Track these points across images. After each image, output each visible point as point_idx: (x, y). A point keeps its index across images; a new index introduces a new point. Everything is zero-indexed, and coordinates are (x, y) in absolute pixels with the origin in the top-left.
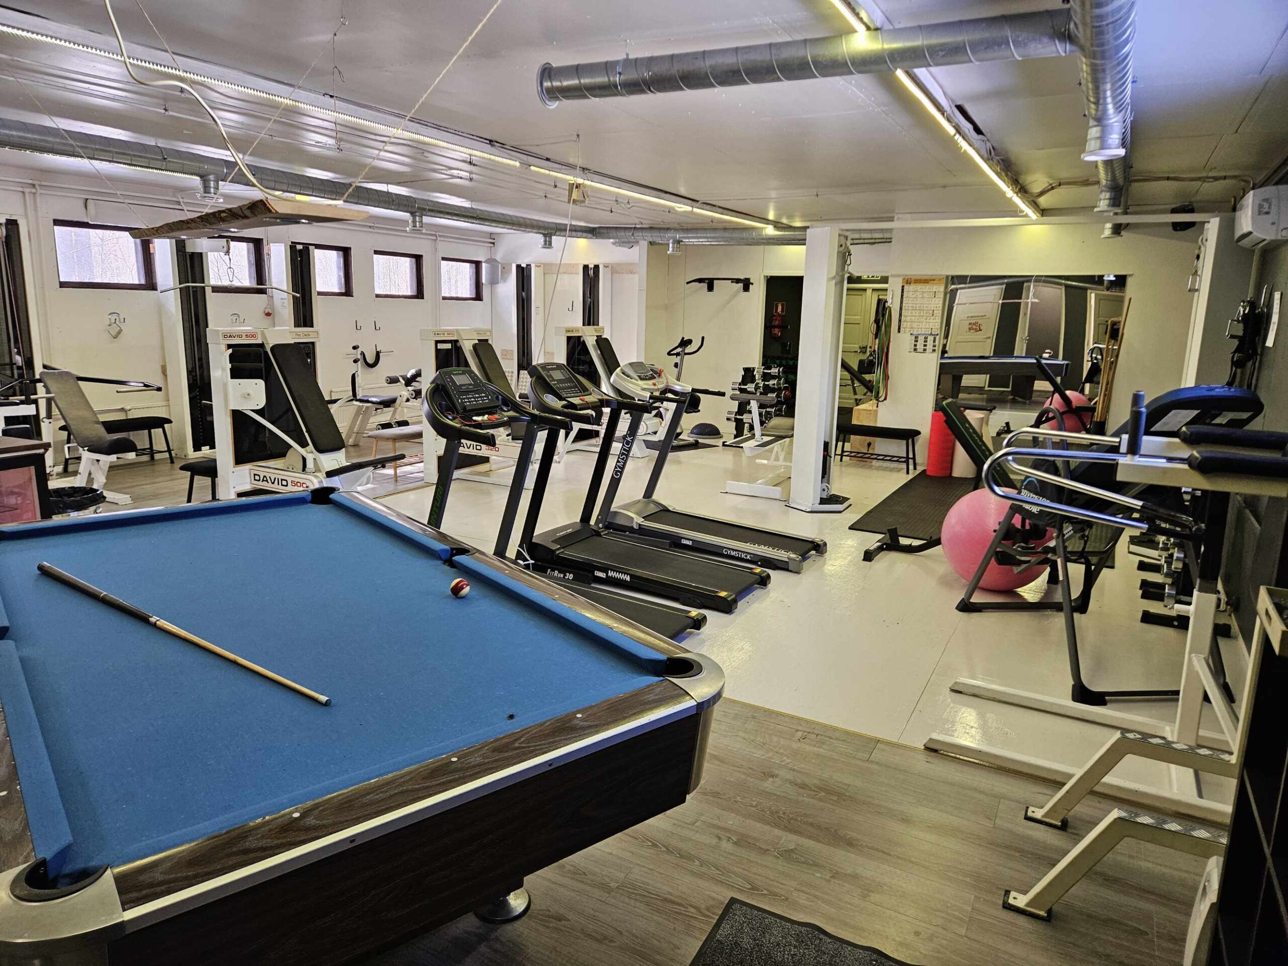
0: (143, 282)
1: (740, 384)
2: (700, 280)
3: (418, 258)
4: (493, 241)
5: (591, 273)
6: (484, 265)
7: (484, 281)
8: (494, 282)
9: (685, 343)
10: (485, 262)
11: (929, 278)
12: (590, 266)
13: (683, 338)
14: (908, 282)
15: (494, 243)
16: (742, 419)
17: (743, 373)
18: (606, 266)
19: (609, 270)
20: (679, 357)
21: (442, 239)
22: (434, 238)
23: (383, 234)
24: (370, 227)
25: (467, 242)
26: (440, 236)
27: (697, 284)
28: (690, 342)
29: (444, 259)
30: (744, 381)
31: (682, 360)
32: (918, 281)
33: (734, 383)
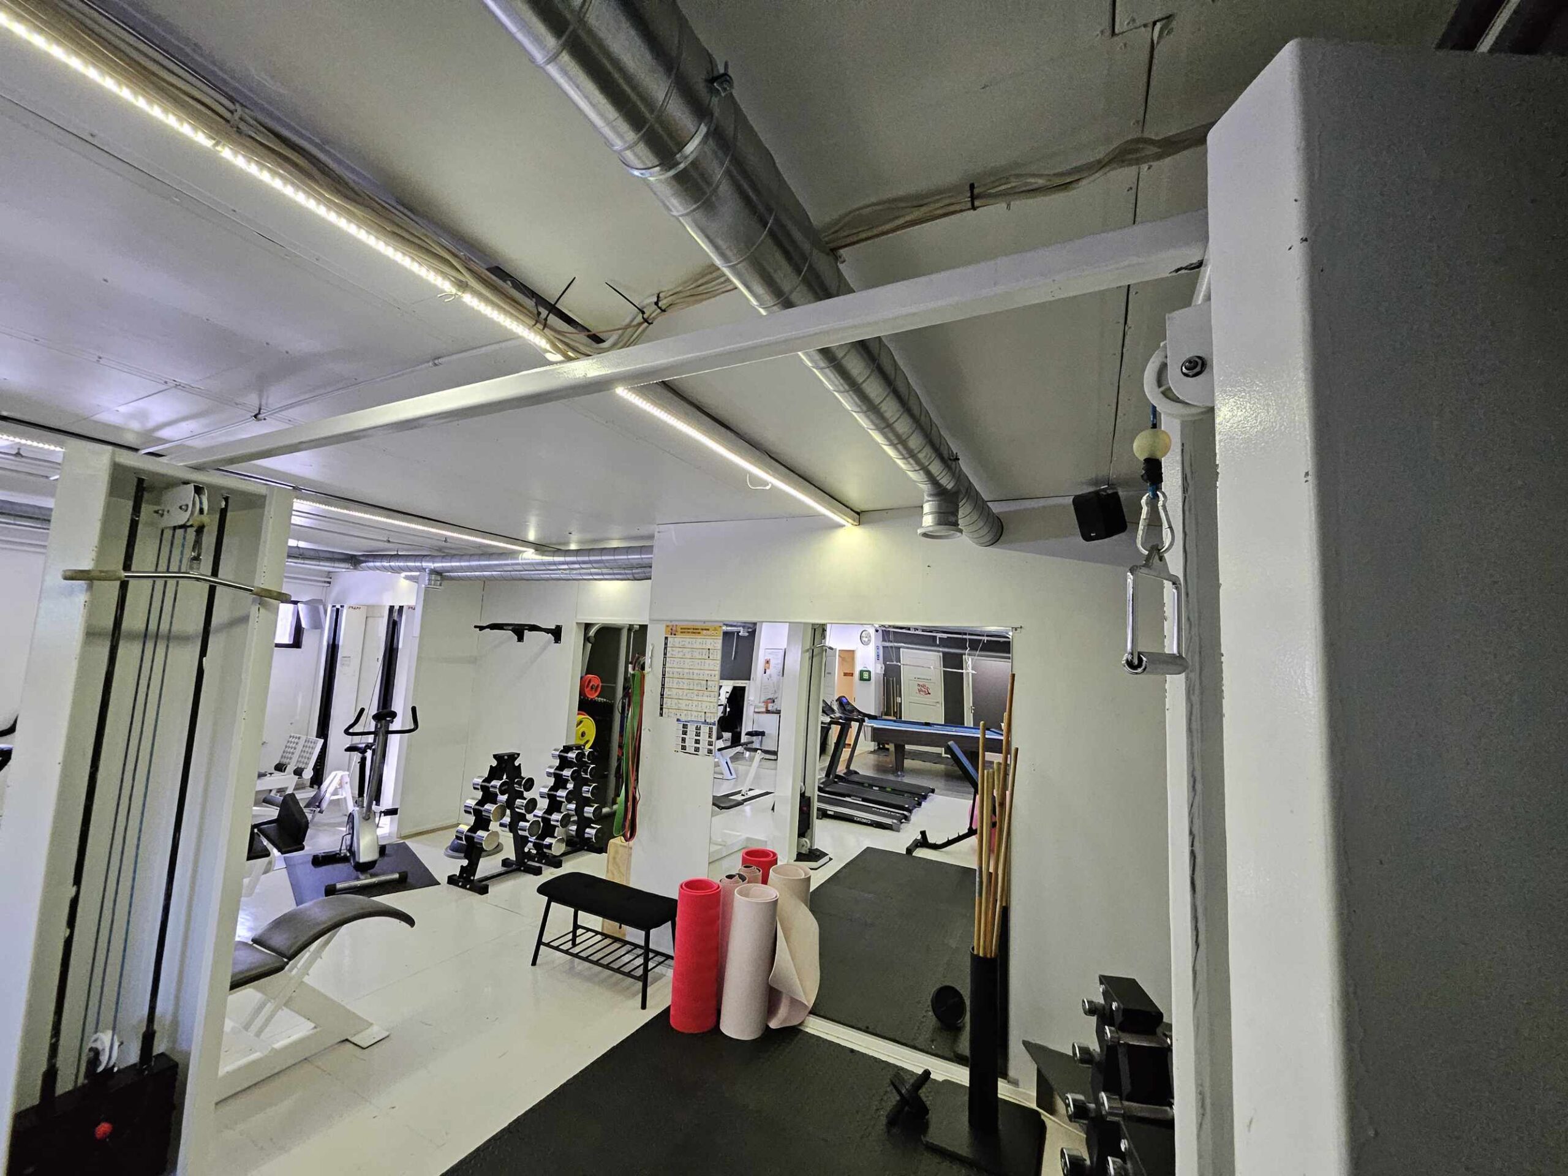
2: (505, 627)
5: (395, 615)
6: (300, 605)
7: (304, 625)
8: (315, 626)
9: (381, 717)
10: (303, 603)
11: (699, 625)
12: (396, 608)
14: (673, 633)
18: (410, 608)
27: (503, 631)
28: (392, 714)
32: (685, 631)
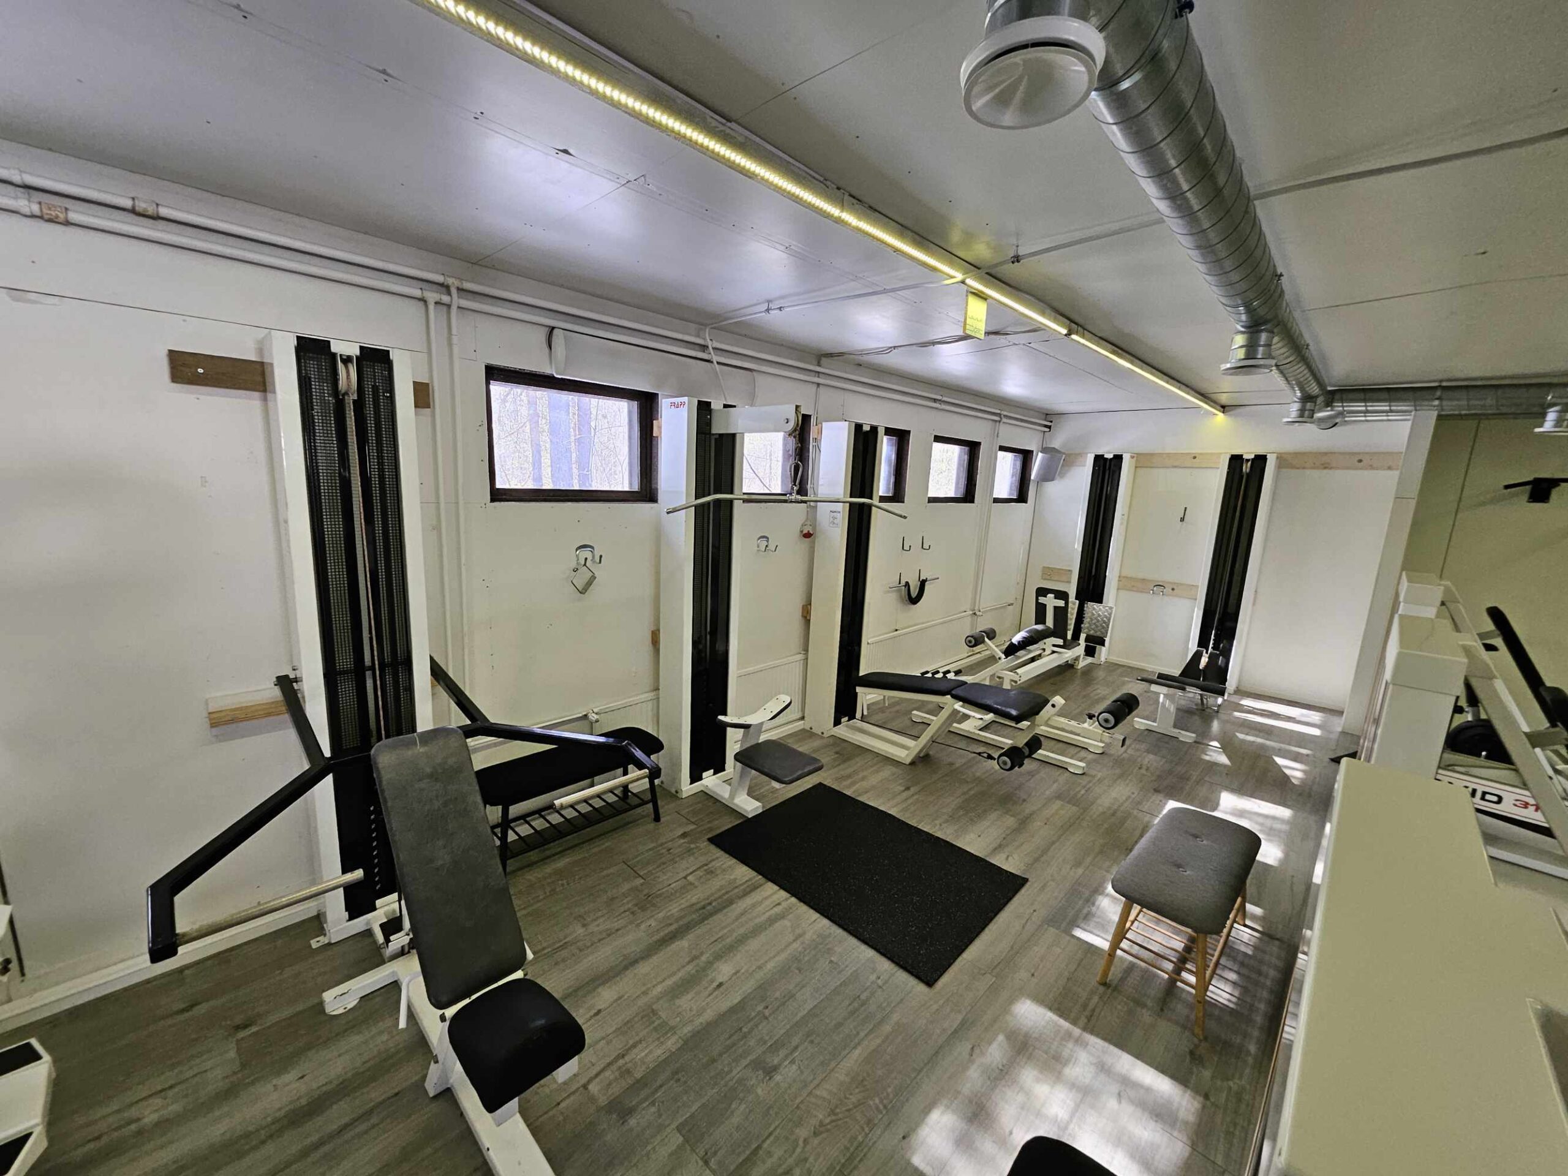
0: (636, 488)
3: (973, 447)
4: (1049, 424)
5: (1246, 466)
6: (1035, 454)
7: (1033, 476)
8: (1048, 478)
10: (1037, 451)
12: (1247, 457)
15: (1049, 427)
18: (1282, 457)
21: (1005, 421)
22: (996, 418)
24: (935, 400)
25: (1024, 425)
26: (1006, 416)
29: (1001, 448)
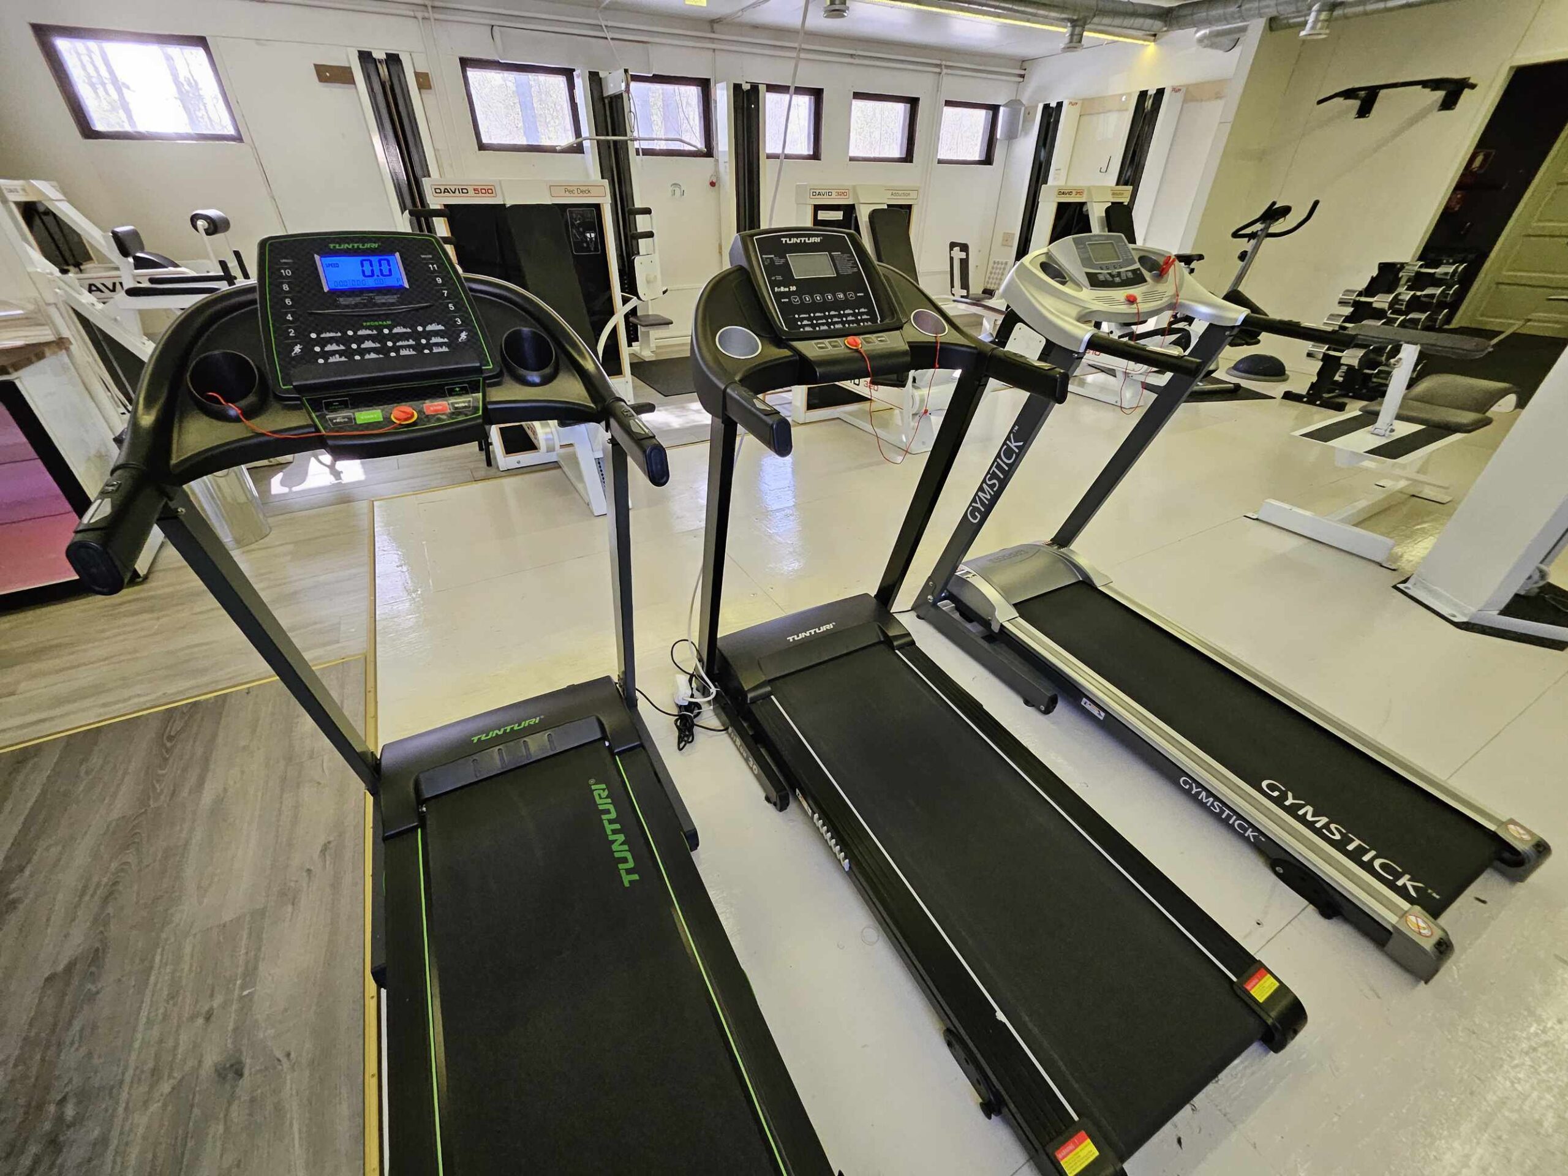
1: (1360, 294)
2: (1348, 94)
3: (913, 103)
4: (1022, 72)
5: (1149, 104)
6: (1002, 109)
7: (999, 135)
8: (1012, 135)
9: (1274, 213)
10: (1004, 106)
12: (1149, 93)
13: (1274, 203)
15: (1023, 76)
16: (1340, 358)
17: (1375, 273)
18: (1176, 90)
19: (1180, 96)
20: (1253, 242)
21: (949, 71)
22: (938, 70)
23: (867, 66)
24: (852, 56)
25: (984, 75)
26: (947, 67)
27: (1340, 100)
28: (1286, 210)
29: (949, 103)
30: (1373, 288)
31: (1256, 249)
33: (1348, 292)
